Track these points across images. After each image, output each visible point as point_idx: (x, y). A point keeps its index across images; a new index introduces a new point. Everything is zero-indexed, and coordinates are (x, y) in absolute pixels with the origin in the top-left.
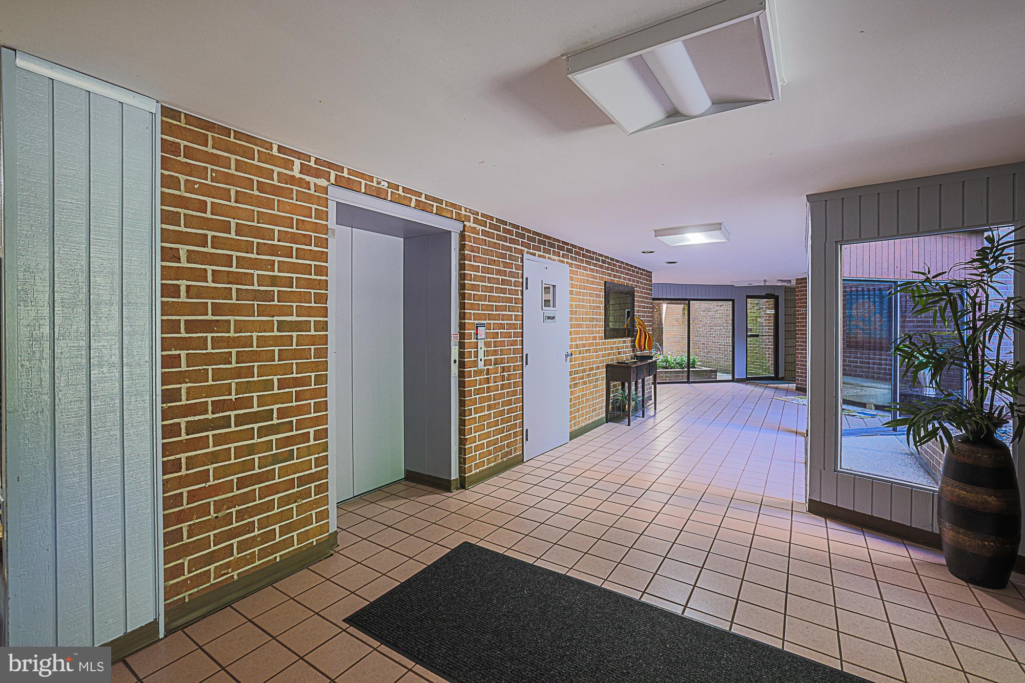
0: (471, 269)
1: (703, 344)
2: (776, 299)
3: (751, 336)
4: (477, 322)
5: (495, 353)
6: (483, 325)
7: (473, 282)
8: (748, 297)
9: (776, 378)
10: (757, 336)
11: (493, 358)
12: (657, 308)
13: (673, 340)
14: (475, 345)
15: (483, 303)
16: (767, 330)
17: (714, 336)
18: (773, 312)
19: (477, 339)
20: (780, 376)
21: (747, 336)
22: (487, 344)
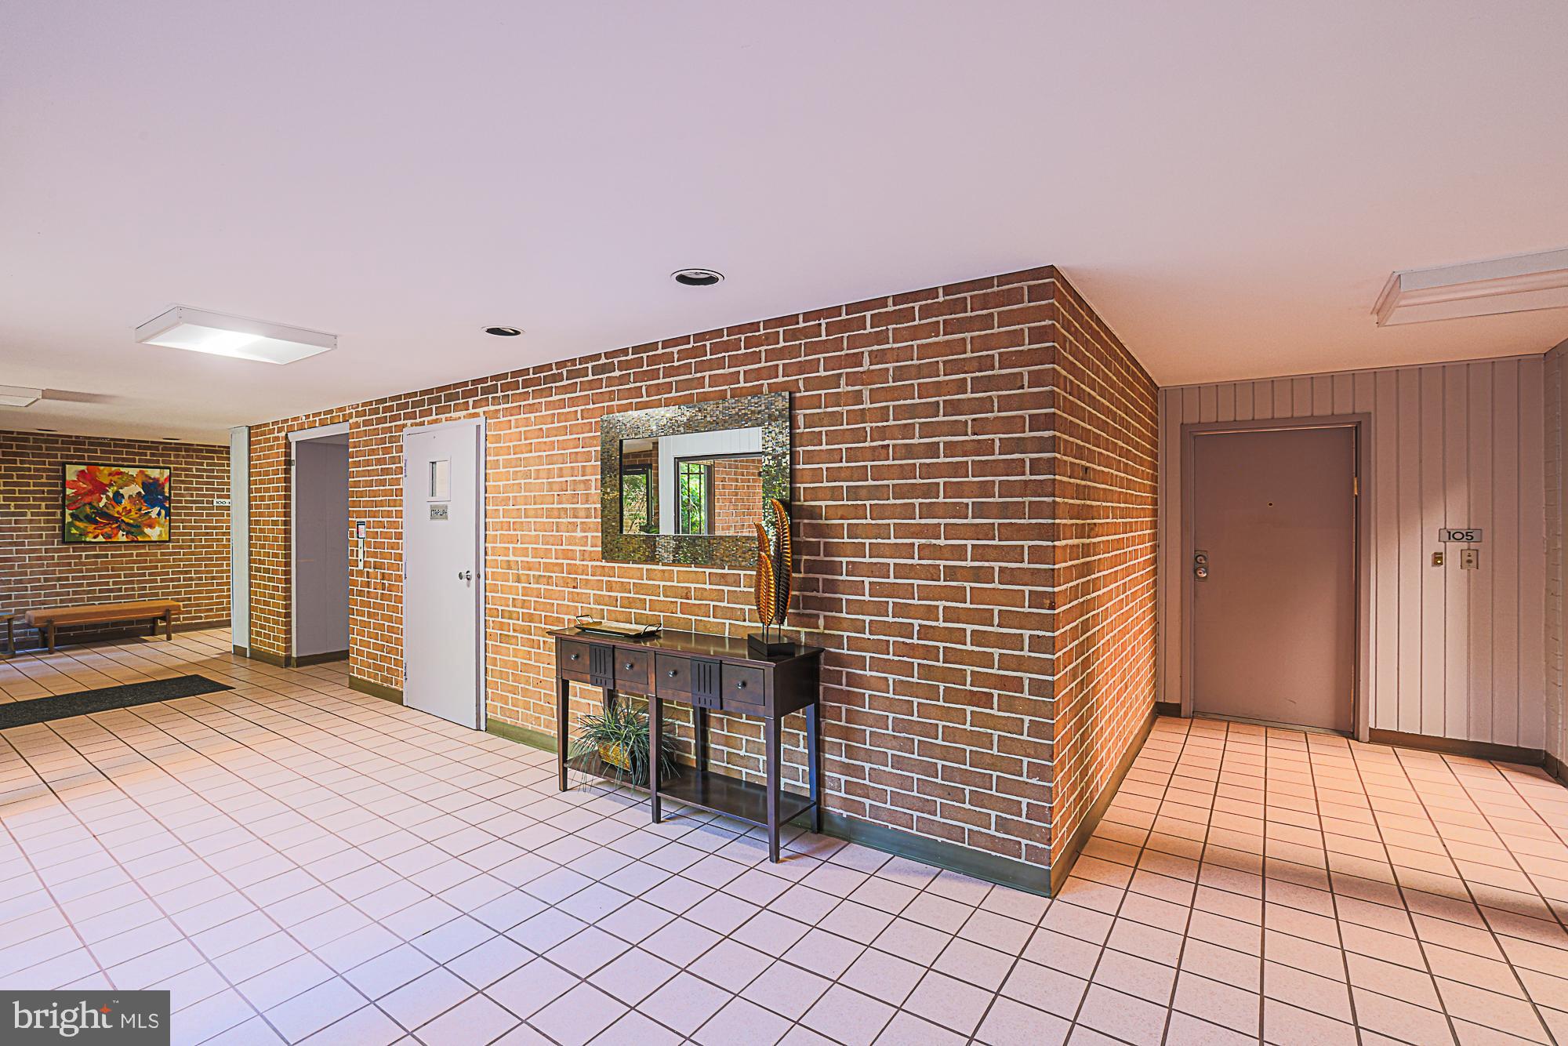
0: (354, 466)
4: (358, 520)
5: (375, 555)
6: (363, 523)
7: (355, 479)
11: (372, 560)
14: (356, 545)
15: (364, 499)
19: (358, 537)
22: (367, 544)
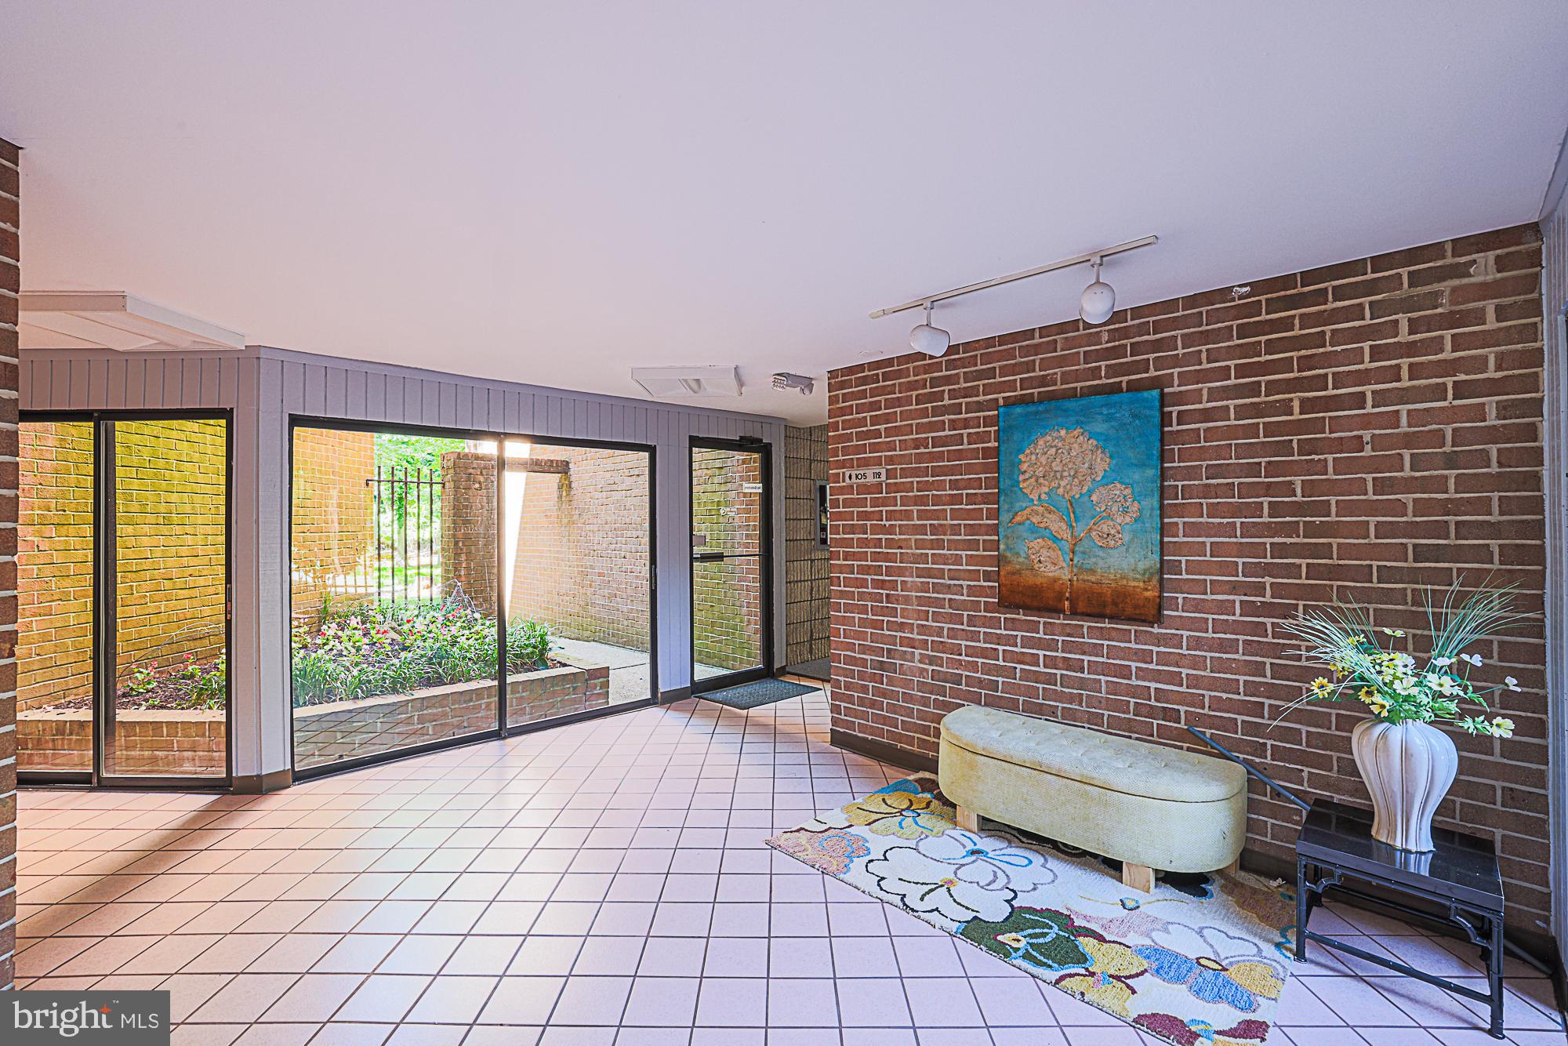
1: (600, 575)
2: (766, 451)
3: (705, 558)
8: (695, 442)
9: (768, 672)
10: (719, 557)
12: (482, 479)
13: (540, 563)
16: (744, 539)
17: (623, 554)
18: (758, 488)
20: (777, 665)
21: (692, 559)
